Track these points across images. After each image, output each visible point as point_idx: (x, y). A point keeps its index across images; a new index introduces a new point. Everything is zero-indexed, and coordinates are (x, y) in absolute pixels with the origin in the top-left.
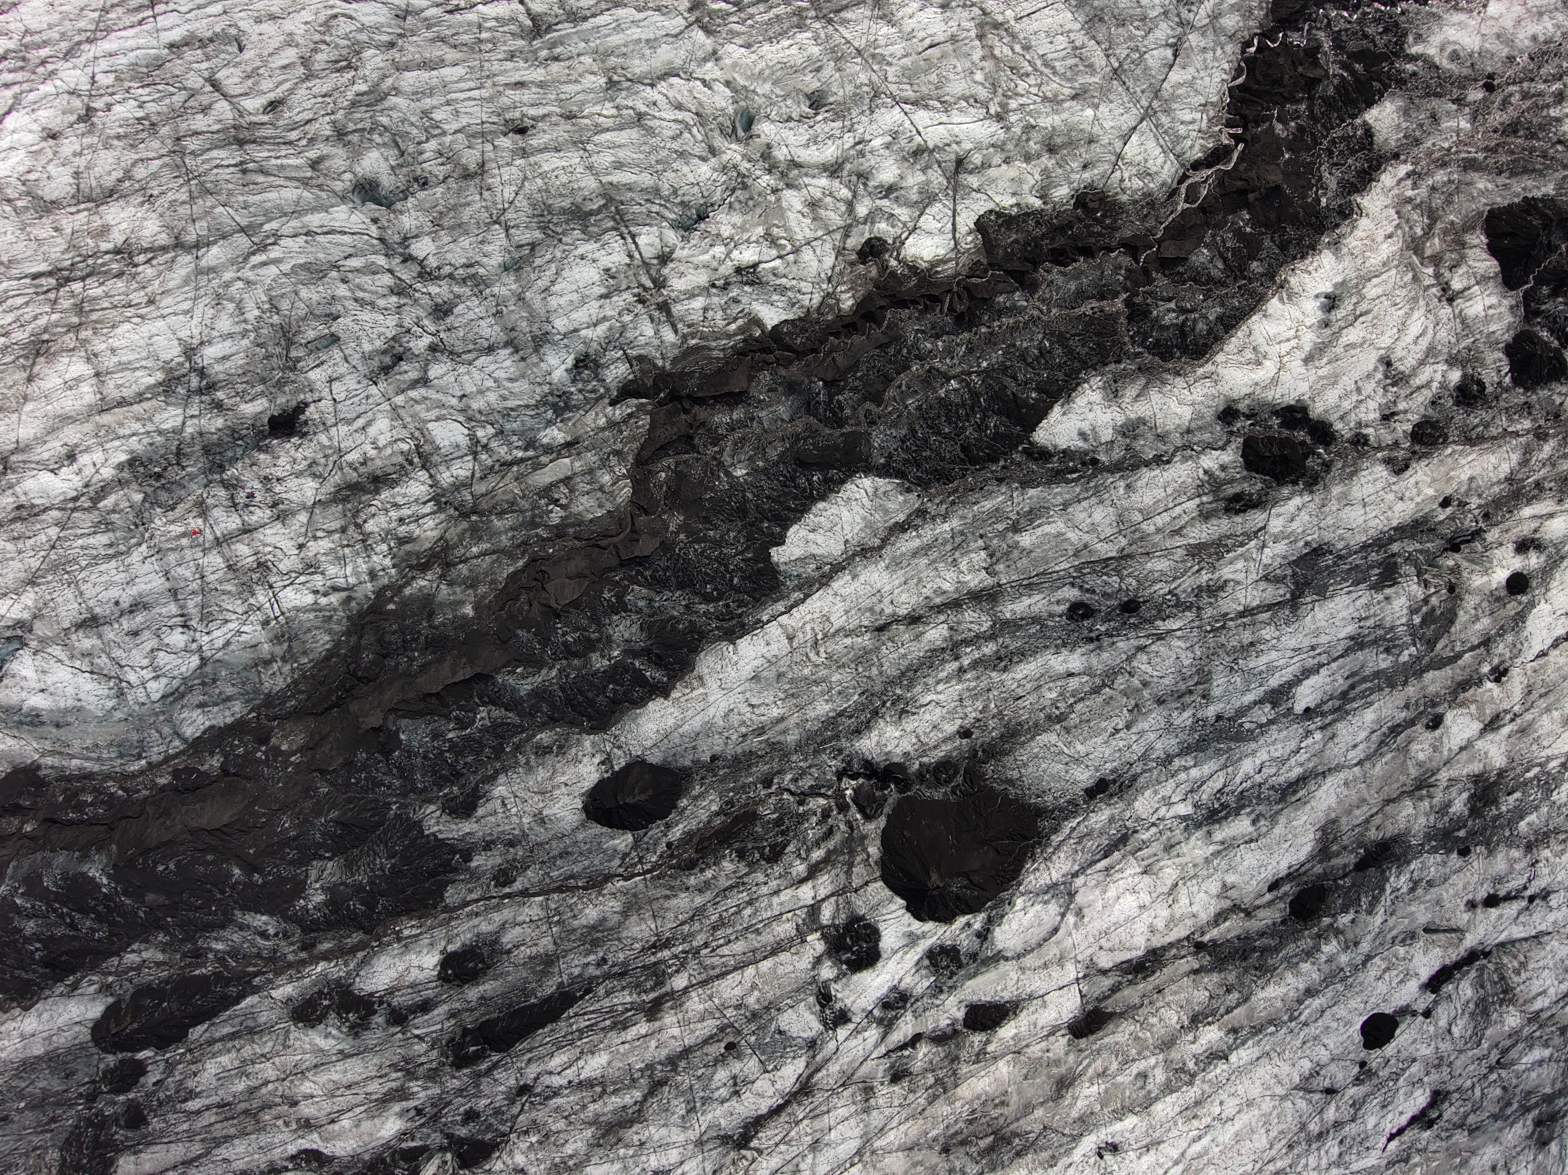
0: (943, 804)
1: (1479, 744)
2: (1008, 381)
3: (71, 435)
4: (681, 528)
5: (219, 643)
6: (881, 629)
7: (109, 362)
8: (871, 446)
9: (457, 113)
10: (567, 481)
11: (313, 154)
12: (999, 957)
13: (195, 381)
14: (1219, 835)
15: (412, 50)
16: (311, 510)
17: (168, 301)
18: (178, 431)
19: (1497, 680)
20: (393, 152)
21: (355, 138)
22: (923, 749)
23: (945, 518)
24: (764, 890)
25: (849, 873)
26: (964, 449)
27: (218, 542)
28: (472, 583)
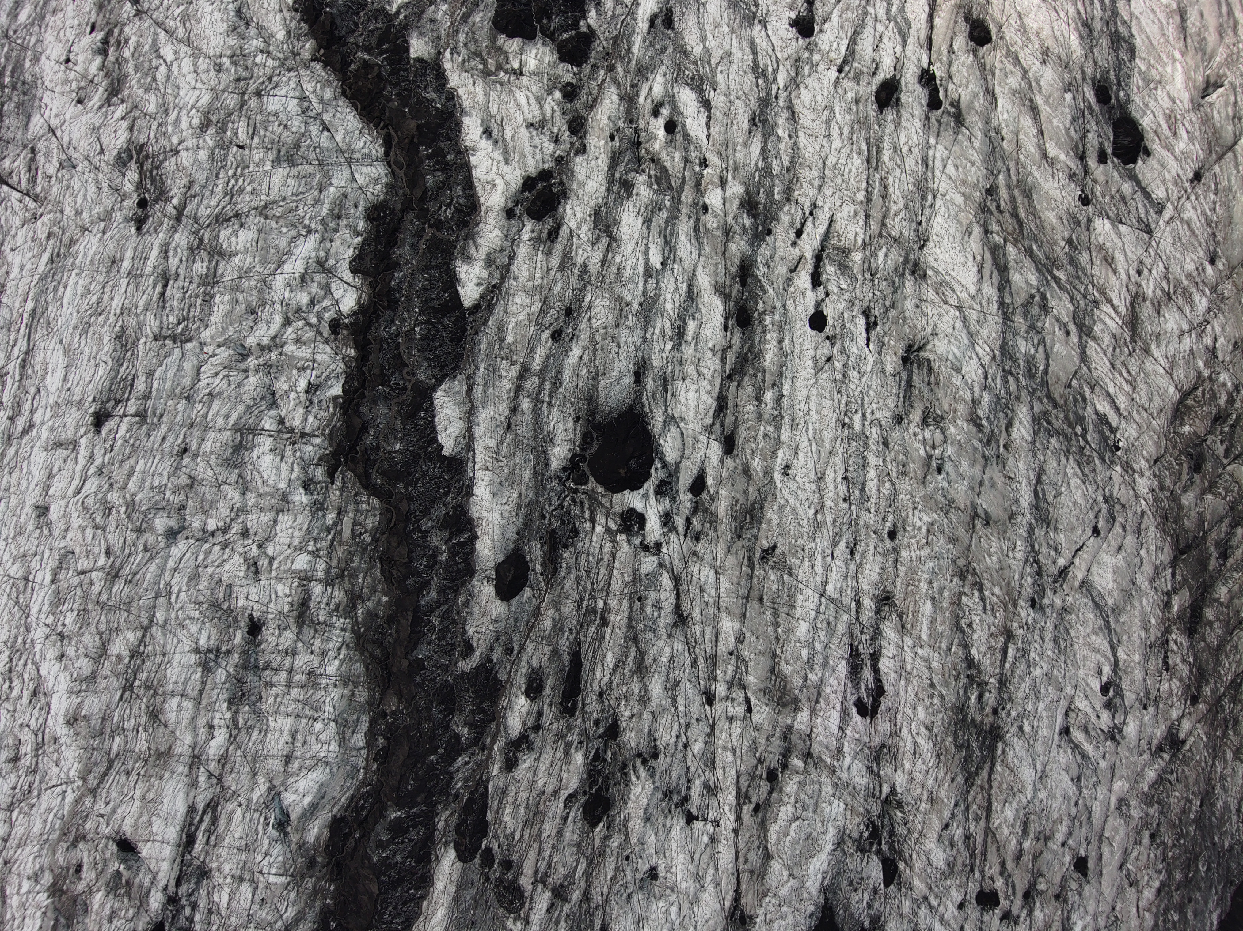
0: (600, 447)
1: (727, 194)
2: (432, 304)
3: (202, 721)
4: (406, 487)
5: (332, 709)
6: (509, 427)
7: (180, 687)
8: (423, 382)
9: (160, 474)
10: (355, 524)
11: (141, 548)
12: (677, 465)
13: (211, 656)
14: (689, 336)
15: (119, 476)
16: (299, 639)
17: (168, 647)
18: (229, 675)
19: (706, 166)
20: (161, 513)
21: (145, 525)
22: (572, 441)
23: (477, 368)
24: (587, 546)
25: (603, 506)
26: (451, 341)
27: (288, 686)
28: (374, 590)
